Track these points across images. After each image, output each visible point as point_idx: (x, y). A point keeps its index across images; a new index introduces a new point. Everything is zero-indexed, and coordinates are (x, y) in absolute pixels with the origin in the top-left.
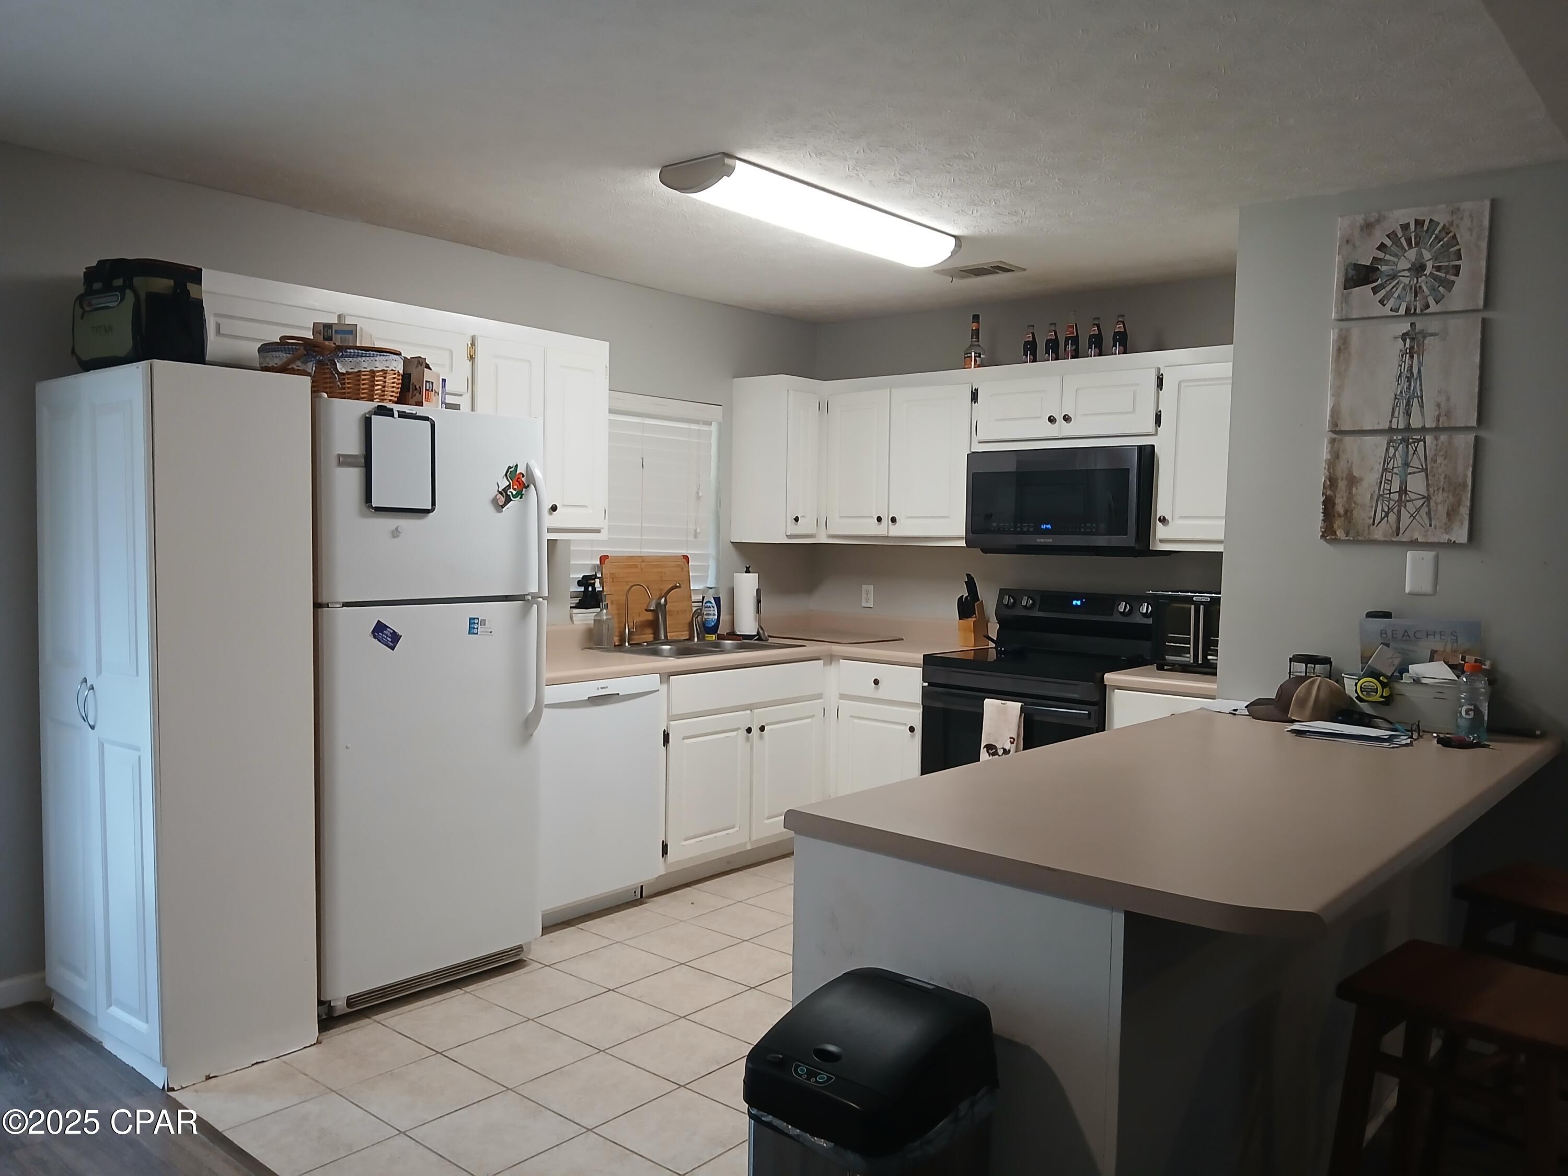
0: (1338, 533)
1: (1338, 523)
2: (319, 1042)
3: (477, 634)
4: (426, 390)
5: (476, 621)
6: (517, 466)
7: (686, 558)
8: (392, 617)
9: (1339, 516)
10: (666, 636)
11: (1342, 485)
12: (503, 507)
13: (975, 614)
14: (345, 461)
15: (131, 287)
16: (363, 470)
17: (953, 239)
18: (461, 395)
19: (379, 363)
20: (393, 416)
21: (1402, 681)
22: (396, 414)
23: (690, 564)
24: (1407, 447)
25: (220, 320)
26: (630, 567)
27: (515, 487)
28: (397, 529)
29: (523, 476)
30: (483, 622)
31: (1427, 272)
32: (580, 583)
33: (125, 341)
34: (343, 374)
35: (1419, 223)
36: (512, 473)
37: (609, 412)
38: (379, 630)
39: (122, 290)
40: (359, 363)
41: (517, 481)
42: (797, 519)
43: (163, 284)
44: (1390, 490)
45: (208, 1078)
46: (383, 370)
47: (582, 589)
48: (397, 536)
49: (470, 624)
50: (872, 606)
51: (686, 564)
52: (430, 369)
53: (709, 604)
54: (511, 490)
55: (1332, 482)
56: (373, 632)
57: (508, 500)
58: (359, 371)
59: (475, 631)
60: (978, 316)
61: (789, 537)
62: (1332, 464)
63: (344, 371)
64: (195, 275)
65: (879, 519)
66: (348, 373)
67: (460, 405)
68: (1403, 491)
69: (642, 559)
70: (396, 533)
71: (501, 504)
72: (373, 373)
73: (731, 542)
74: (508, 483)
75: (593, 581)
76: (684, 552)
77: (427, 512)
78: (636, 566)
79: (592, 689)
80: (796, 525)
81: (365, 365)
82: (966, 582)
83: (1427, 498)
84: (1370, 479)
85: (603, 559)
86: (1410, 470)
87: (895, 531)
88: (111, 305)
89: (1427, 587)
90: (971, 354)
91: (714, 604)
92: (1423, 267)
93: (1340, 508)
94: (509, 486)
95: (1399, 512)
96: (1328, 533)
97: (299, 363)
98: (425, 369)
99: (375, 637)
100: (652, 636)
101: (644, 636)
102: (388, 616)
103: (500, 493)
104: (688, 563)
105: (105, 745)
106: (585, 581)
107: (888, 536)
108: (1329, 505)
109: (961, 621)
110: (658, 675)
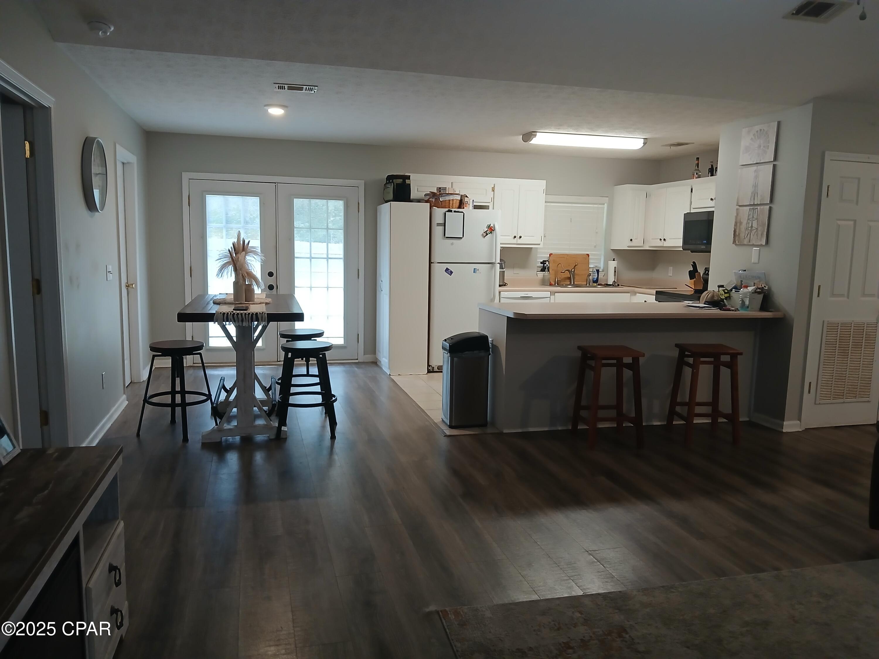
0: (736, 242)
1: (737, 238)
2: (427, 374)
3: (476, 273)
4: (466, 204)
5: (476, 269)
6: (490, 224)
7: (588, 255)
8: (450, 267)
9: (737, 236)
10: (574, 283)
11: (738, 224)
12: (485, 236)
13: (696, 278)
14: (439, 225)
15: (393, 182)
16: (444, 227)
17: (643, 139)
18: (490, 203)
19: (451, 198)
20: (452, 212)
21: (732, 292)
22: (453, 212)
23: (590, 257)
24: (754, 211)
25: (418, 187)
26: (561, 257)
27: (490, 231)
28: (452, 243)
29: (492, 227)
30: (478, 270)
31: (761, 148)
32: (541, 263)
33: (391, 196)
34: (442, 201)
35: (761, 130)
36: (489, 227)
37: (545, 202)
38: (447, 270)
39: (391, 183)
40: (446, 198)
41: (490, 229)
42: (631, 240)
43: (400, 181)
44: (749, 226)
45: (399, 375)
46: (452, 199)
47: (542, 265)
48: (453, 245)
49: (474, 270)
50: (671, 275)
51: (588, 257)
52: (468, 197)
53: (594, 272)
54: (488, 231)
55: (736, 223)
56: (445, 270)
57: (487, 234)
58: (446, 200)
59: (475, 272)
60: (699, 158)
61: (628, 247)
62: (736, 217)
63: (442, 200)
64: (408, 177)
65: (661, 240)
66: (443, 201)
67: (489, 206)
68: (752, 227)
69: (567, 255)
70: (452, 244)
71: (485, 235)
72: (449, 200)
73: (611, 249)
74: (487, 230)
75: (545, 262)
76: (588, 253)
77: (461, 238)
78: (564, 257)
79: (523, 294)
80: (632, 242)
81: (447, 198)
82: (692, 265)
83: (757, 229)
84: (744, 222)
85: (550, 255)
86: (754, 219)
87: (666, 244)
88: (389, 187)
89: (757, 261)
90: (694, 173)
91: (596, 272)
92: (760, 146)
93: (737, 233)
94: (487, 231)
95: (750, 234)
96: (734, 242)
97: (431, 199)
98: (466, 198)
99: (446, 272)
100: (569, 282)
101: (565, 282)
102: (449, 266)
103: (484, 232)
104: (589, 257)
105: (384, 295)
106: (543, 263)
107: (663, 246)
108: (735, 231)
109: (691, 280)
110: (550, 292)
